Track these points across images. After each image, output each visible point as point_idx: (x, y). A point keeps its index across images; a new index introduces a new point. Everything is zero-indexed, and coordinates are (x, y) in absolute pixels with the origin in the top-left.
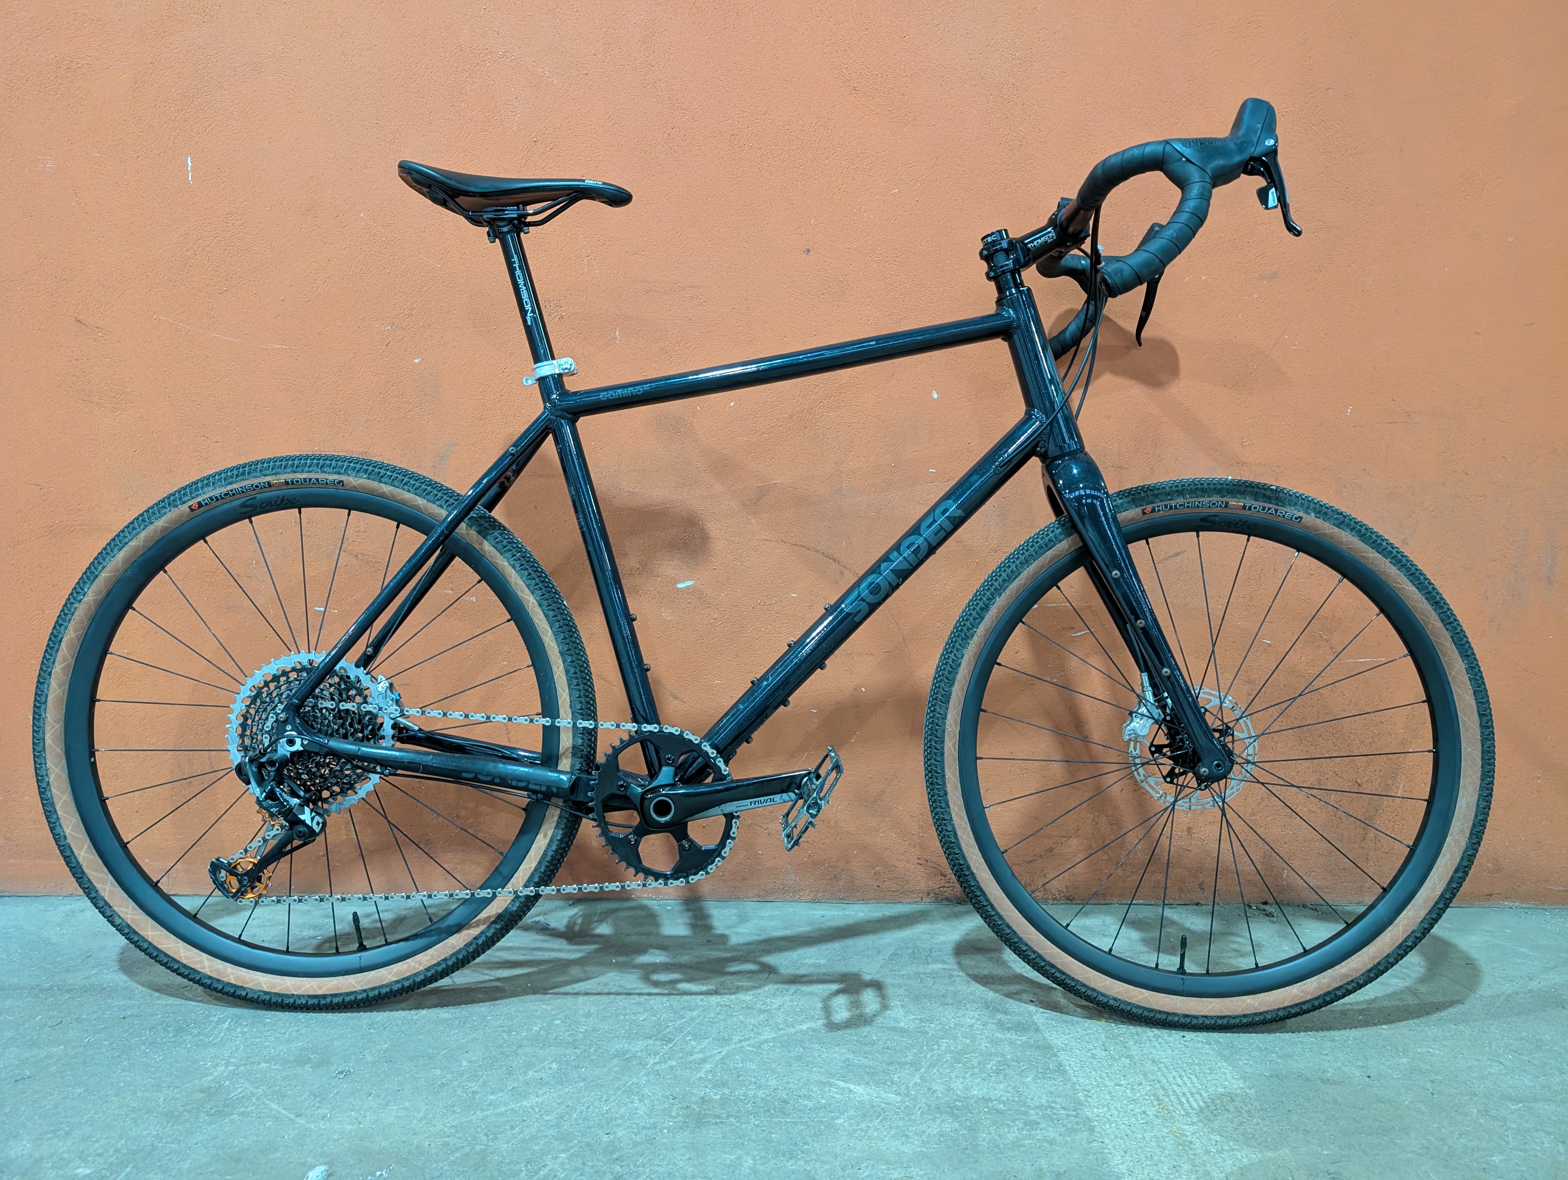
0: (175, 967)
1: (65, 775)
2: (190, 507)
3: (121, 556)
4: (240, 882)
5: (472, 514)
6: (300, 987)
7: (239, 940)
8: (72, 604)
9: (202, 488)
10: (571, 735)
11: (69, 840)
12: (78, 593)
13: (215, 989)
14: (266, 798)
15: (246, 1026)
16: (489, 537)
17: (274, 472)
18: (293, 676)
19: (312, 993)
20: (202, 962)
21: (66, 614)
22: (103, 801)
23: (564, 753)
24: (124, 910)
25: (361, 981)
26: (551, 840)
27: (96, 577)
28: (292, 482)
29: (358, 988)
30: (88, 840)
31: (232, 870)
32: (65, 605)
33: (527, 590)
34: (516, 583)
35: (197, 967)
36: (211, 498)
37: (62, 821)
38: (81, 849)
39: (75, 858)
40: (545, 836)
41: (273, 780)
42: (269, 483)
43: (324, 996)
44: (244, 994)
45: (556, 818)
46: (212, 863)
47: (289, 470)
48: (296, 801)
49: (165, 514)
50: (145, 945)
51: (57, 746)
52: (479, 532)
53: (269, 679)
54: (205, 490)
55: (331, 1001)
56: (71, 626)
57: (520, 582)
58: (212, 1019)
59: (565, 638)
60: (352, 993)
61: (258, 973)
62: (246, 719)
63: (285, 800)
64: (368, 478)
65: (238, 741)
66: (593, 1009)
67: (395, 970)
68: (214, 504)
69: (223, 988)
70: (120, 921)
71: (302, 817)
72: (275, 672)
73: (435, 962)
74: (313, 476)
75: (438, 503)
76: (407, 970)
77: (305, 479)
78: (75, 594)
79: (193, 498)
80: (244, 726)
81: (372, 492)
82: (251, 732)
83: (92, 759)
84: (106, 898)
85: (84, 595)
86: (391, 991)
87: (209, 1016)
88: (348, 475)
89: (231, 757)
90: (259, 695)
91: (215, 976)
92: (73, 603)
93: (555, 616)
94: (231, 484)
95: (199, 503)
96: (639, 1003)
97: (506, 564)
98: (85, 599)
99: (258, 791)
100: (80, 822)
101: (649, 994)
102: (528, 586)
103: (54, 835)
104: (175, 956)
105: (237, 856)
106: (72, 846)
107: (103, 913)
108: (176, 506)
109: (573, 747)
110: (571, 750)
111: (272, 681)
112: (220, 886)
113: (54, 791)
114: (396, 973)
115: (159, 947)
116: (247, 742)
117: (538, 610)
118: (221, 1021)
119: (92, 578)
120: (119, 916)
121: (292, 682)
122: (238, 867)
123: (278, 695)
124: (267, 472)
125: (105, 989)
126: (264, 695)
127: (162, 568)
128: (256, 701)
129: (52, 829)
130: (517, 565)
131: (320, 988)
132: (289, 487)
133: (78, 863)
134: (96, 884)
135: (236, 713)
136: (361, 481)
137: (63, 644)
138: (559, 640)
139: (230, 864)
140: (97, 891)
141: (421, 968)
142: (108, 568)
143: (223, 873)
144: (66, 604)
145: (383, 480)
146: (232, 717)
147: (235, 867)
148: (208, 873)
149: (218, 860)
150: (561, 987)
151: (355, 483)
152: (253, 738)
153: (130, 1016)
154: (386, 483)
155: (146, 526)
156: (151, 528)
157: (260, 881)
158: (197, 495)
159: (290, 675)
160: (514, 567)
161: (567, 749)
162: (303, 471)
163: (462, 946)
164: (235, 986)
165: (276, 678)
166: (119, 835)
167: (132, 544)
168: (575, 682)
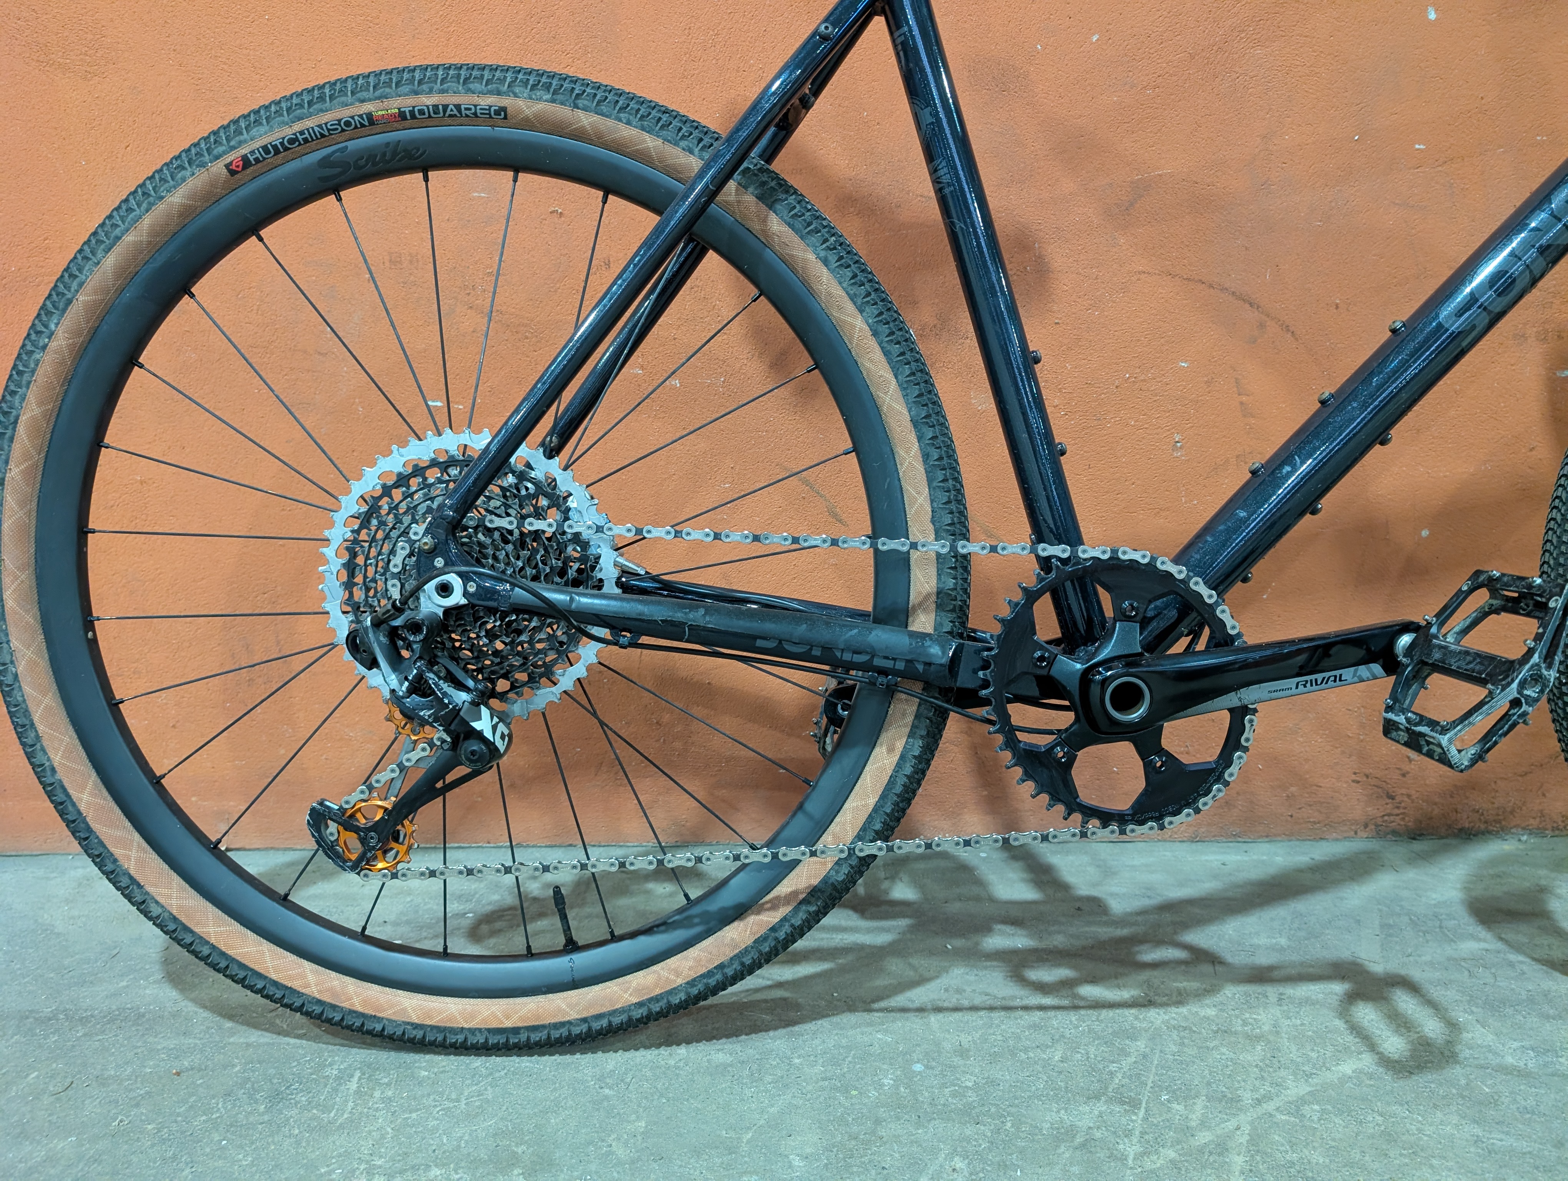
0: (259, 986)
1: (44, 663)
2: (227, 166)
3: (110, 261)
4: (363, 841)
5: (745, 165)
6: (472, 1016)
7: (362, 936)
8: (30, 353)
9: (247, 128)
10: (933, 571)
11: (61, 775)
12: (39, 333)
13: (329, 1021)
14: (411, 691)
15: (388, 1084)
16: (778, 207)
17: (378, 93)
18: (433, 475)
19: (494, 1025)
20: (303, 976)
21: (20, 373)
22: (114, 706)
23: (920, 604)
24: (165, 891)
25: (577, 1004)
26: (902, 757)
27: (69, 302)
28: (412, 112)
29: (573, 1016)
30: (94, 774)
31: (347, 821)
32: (19, 357)
33: (850, 307)
34: (830, 294)
35: (295, 984)
36: (265, 148)
37: (45, 743)
38: (82, 788)
39: (74, 804)
40: (891, 750)
41: (420, 658)
42: (370, 116)
43: (516, 1031)
44: (379, 1027)
45: (910, 719)
46: (313, 810)
47: (405, 89)
48: (462, 697)
49: (184, 180)
50: (206, 951)
51: (26, 611)
52: (760, 198)
53: (390, 483)
54: (254, 132)
55: (528, 1038)
56: (32, 395)
57: (838, 291)
58: (328, 1072)
59: (920, 395)
60: (563, 1024)
61: (400, 992)
62: (354, 555)
63: (445, 694)
64: (553, 101)
65: (341, 594)
66: (965, 1039)
67: (634, 984)
68: (271, 159)
69: (342, 1019)
70: (160, 910)
71: (477, 725)
72: (402, 470)
73: (704, 970)
74: (451, 99)
75: (684, 143)
76: (656, 985)
77: (436, 107)
78: (33, 337)
79: (233, 148)
80: (350, 567)
81: (558, 128)
82: (365, 577)
83: (90, 634)
84: (132, 872)
85: (50, 337)
86: (630, 1019)
87: (322, 1066)
88: (516, 95)
89: (332, 623)
90: (373, 509)
91: (329, 1000)
92: (32, 352)
93: (902, 354)
94: (300, 119)
95: (245, 158)
96: (1035, 1027)
97: (812, 257)
98: (53, 345)
99: (393, 680)
100: (77, 742)
101: (1041, 1008)
102: (852, 298)
103: (34, 766)
104: (256, 967)
105: (355, 797)
106: (67, 785)
107: (129, 898)
108: (203, 165)
109: (939, 593)
110: (934, 598)
111: (396, 485)
112: (329, 849)
113: (27, 689)
114: (637, 990)
115: (229, 952)
116: (359, 595)
117: (872, 344)
118: (343, 1078)
119: (61, 305)
120: (157, 902)
121: (432, 484)
122: (359, 815)
123: (409, 508)
124: (364, 94)
125: (143, 1016)
126: (383, 512)
127: (186, 290)
128: (369, 522)
129: (30, 756)
130: (832, 258)
131: (508, 1017)
132: (407, 123)
133: (79, 813)
134: (112, 849)
135: (335, 545)
136: (540, 107)
137: (21, 429)
138: (911, 399)
139: (343, 811)
140: (115, 861)
141: (680, 981)
142: (89, 286)
143: (333, 827)
144: (19, 355)
145: (580, 103)
146: (329, 552)
147: (352, 816)
148: (306, 827)
149: (321, 804)
150: (888, 997)
151: (528, 112)
152: (368, 589)
153: (187, 1070)
154: (585, 109)
155: (151, 205)
156: (161, 208)
157: (396, 839)
158: (240, 143)
159: (428, 473)
160: (825, 262)
161: (928, 595)
162: (431, 91)
163: (750, 942)
164: (363, 1015)
165: (402, 480)
166: (147, 763)
167: (130, 238)
168: (940, 475)
